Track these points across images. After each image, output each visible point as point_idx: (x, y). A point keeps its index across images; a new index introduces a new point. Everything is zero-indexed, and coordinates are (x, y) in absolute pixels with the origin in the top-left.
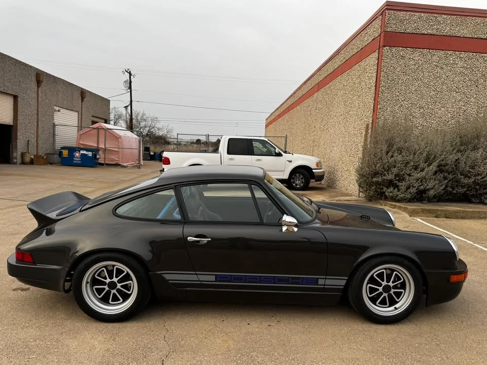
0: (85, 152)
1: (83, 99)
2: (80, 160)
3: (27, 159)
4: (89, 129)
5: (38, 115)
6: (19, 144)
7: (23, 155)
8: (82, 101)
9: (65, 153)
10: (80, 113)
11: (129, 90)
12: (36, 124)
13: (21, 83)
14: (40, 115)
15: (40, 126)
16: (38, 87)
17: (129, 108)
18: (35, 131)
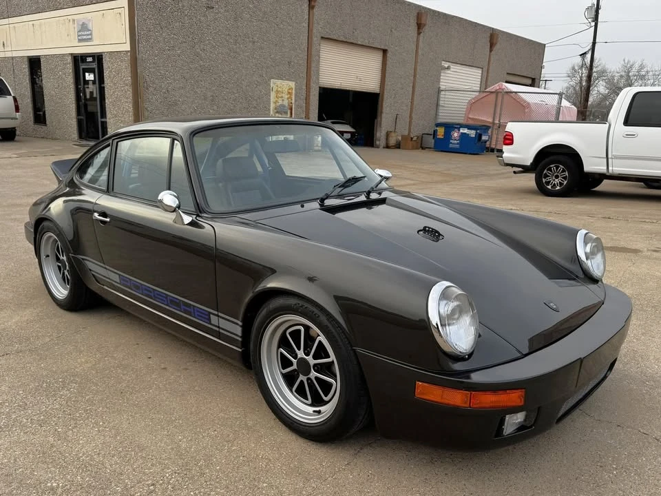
0: (465, 131)
1: (492, 45)
2: (458, 144)
3: (392, 142)
4: (485, 94)
5: (415, 76)
6: (383, 120)
7: (388, 134)
8: (491, 51)
9: (441, 131)
10: (485, 69)
11: (593, 24)
12: (411, 89)
13: (393, 30)
14: (418, 76)
15: (417, 93)
16: (419, 34)
17: (589, 56)
18: (409, 100)
